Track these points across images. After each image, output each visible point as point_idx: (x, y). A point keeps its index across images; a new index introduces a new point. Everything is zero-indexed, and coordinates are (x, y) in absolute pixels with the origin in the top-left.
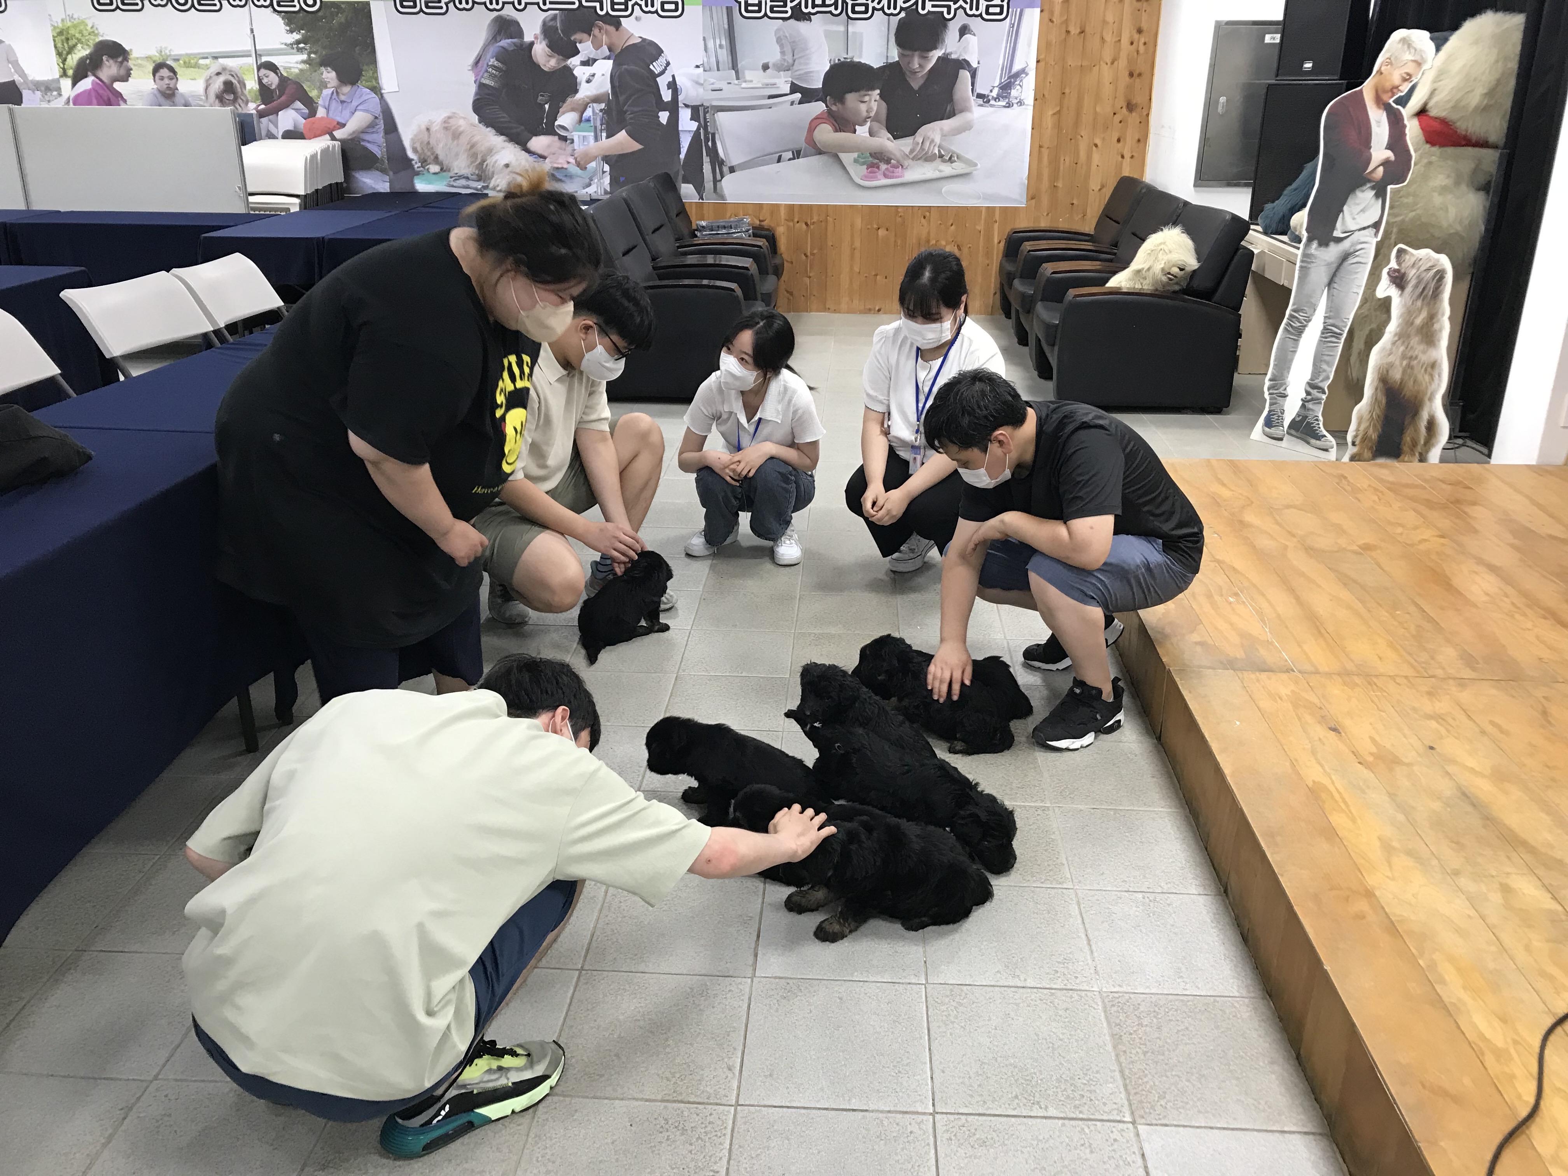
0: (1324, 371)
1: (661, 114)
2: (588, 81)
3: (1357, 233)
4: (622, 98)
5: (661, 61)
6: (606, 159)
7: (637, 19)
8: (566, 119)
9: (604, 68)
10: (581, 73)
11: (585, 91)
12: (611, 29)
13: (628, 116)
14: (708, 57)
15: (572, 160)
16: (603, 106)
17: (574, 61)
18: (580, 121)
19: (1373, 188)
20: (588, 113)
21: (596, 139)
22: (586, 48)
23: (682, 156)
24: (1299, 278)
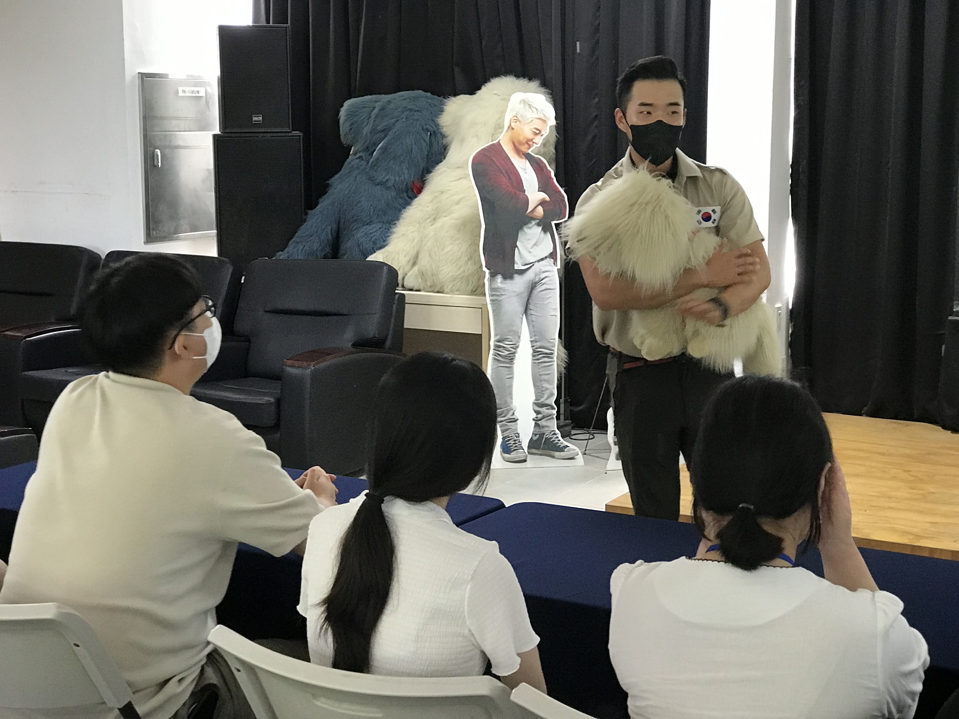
0: (547, 389)
3: (536, 264)
19: (538, 224)
24: (494, 311)
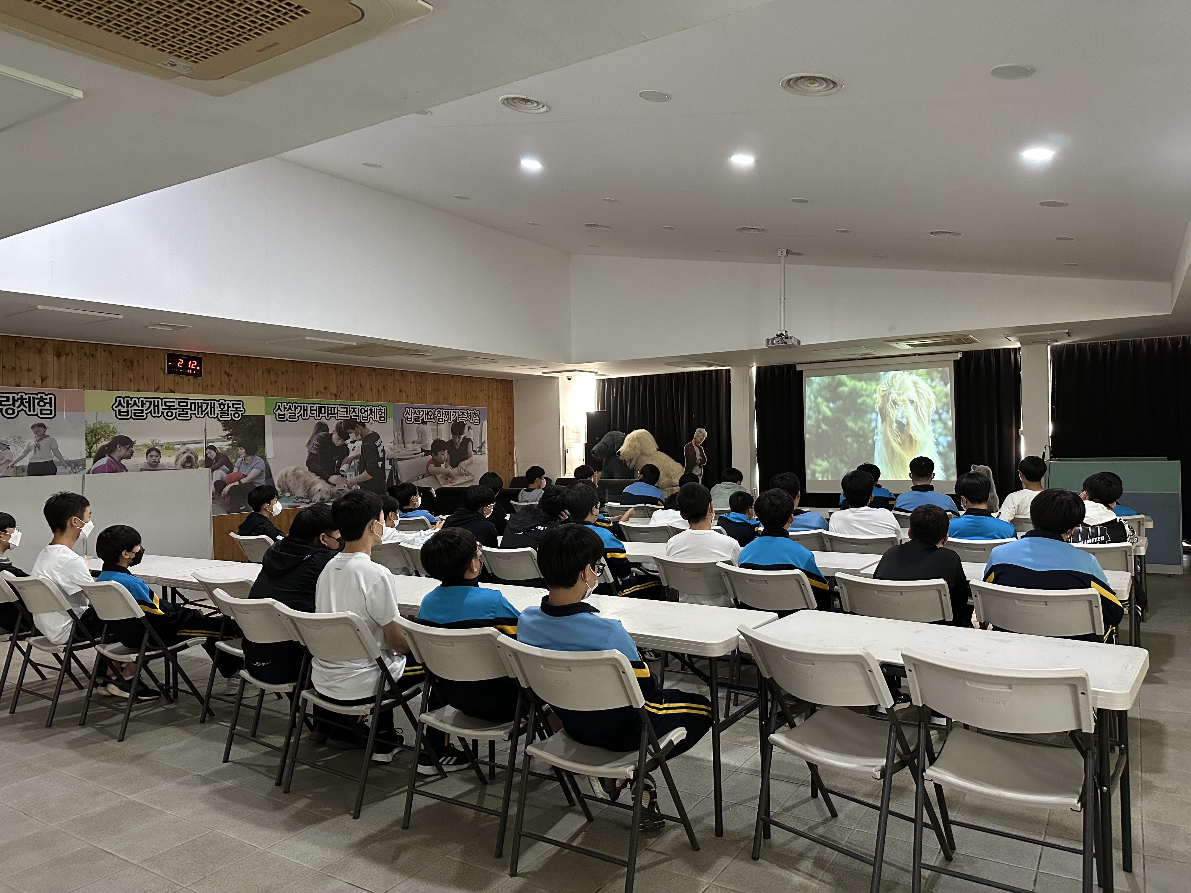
1: (379, 463)
2: (353, 450)
4: (365, 457)
5: (379, 441)
6: (359, 484)
7: (371, 423)
8: (344, 467)
9: (359, 443)
10: (350, 446)
11: (352, 454)
12: (362, 428)
13: (367, 464)
14: (395, 439)
15: (346, 485)
16: (358, 460)
17: (348, 441)
18: (350, 468)
20: (353, 464)
21: (356, 475)
22: (352, 436)
23: (386, 480)
